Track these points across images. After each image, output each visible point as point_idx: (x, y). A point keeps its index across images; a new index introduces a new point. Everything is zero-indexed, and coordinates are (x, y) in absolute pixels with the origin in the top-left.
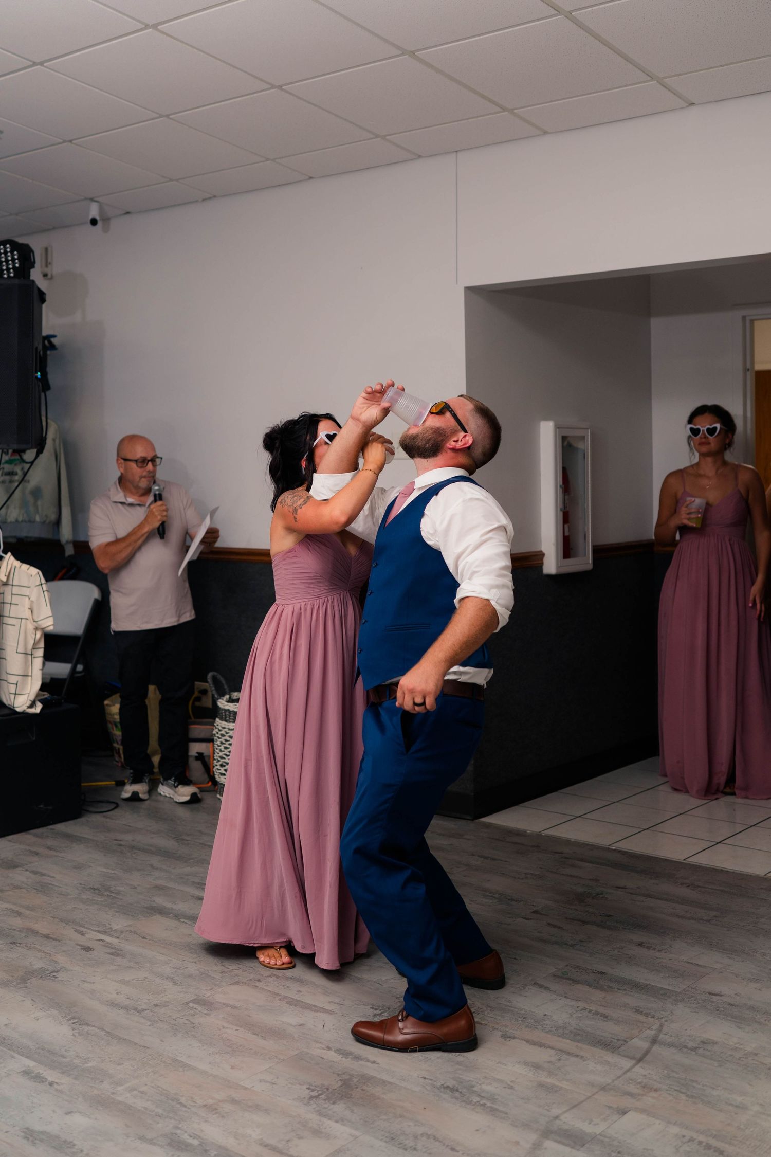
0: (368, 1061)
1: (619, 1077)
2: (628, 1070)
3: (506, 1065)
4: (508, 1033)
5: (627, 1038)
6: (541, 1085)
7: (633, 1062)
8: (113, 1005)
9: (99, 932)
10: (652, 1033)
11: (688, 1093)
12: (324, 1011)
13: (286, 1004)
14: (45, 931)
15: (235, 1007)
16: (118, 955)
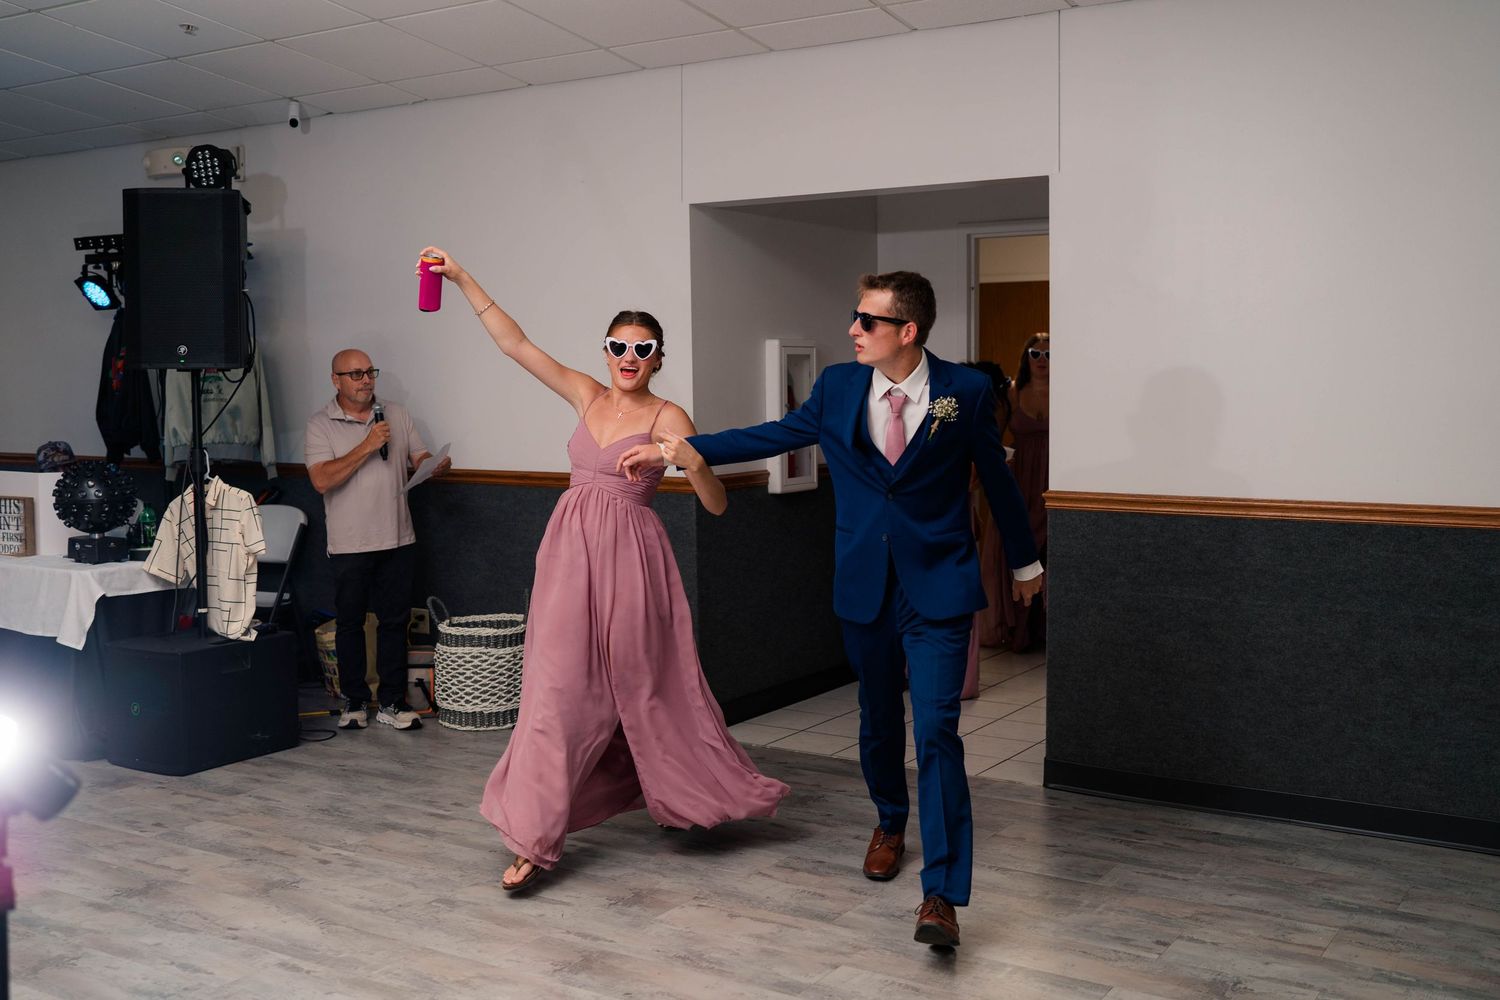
0: (606, 941)
3: (732, 938)
5: (841, 913)
8: (357, 907)
9: (334, 847)
14: (280, 849)
15: (476, 904)
16: (356, 866)
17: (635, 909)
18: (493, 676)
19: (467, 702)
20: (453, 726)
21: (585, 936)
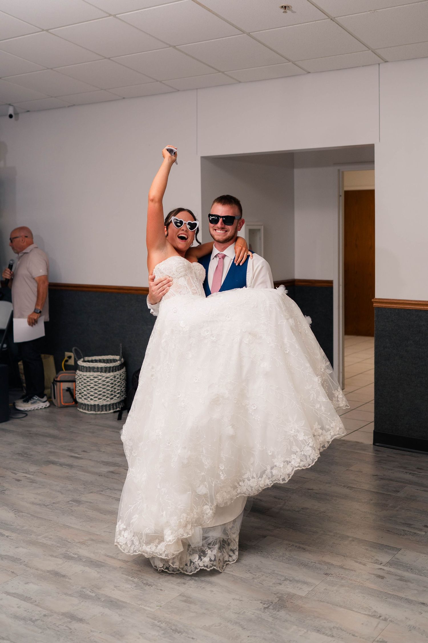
9: (23, 473)
15: (91, 503)
16: (33, 483)
18: (104, 387)
19: (91, 399)
20: (84, 411)
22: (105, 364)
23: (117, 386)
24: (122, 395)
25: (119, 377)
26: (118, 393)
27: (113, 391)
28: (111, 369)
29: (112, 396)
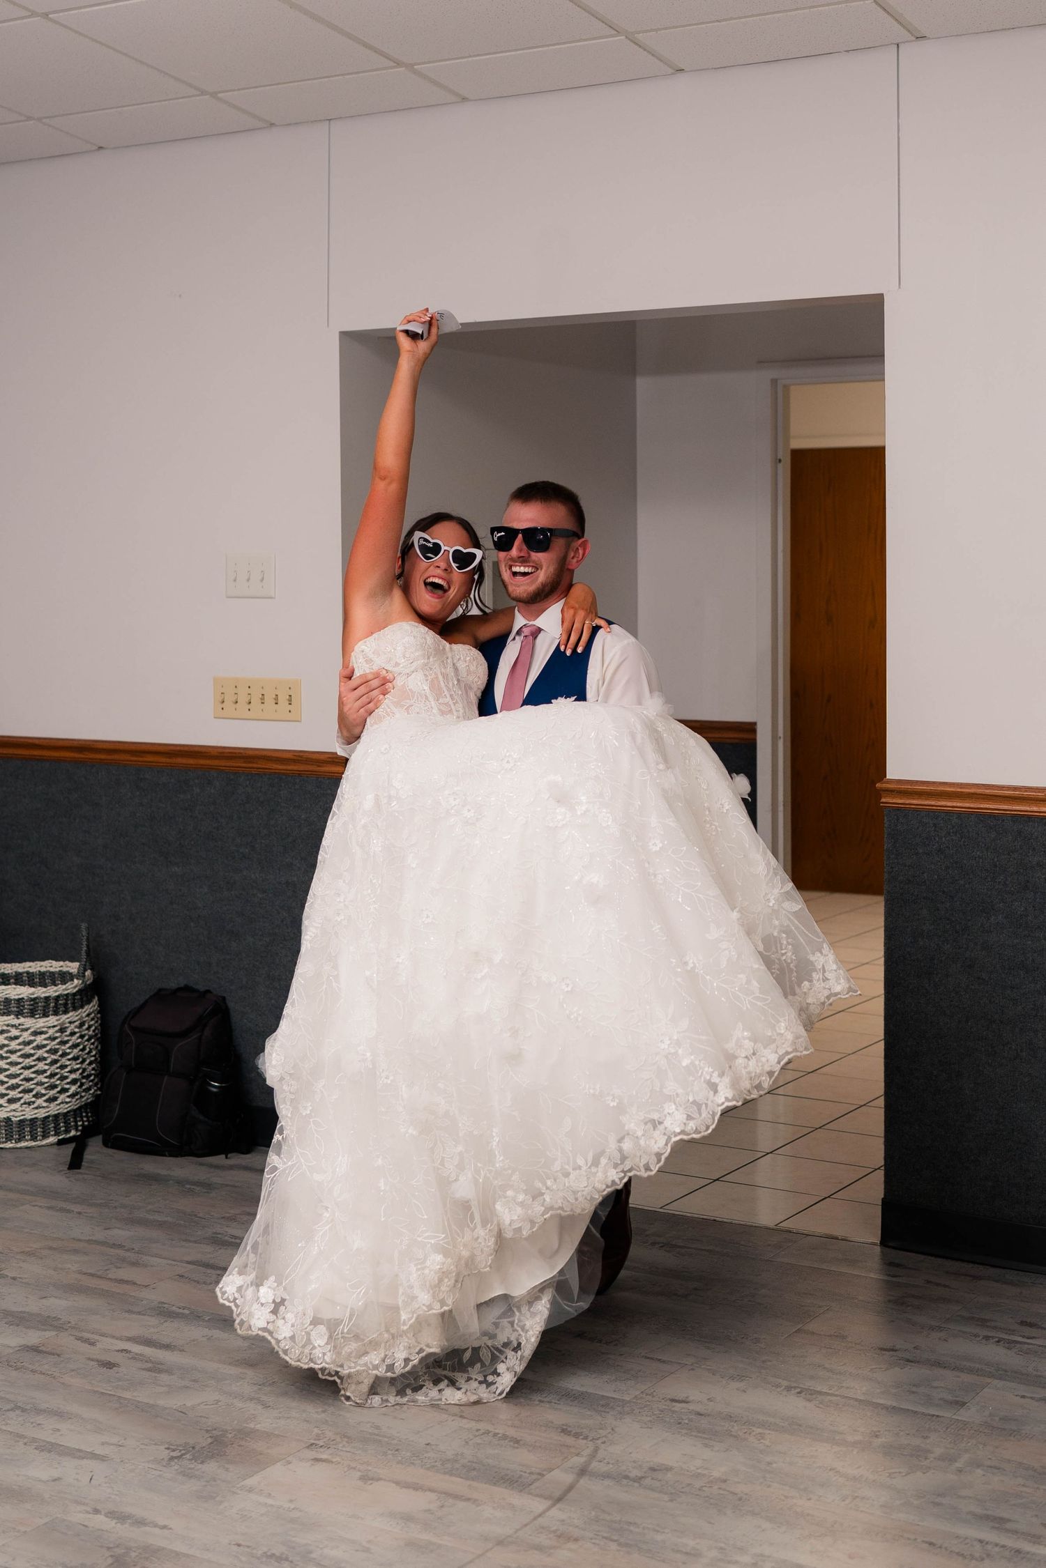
0: (156, 1526)
1: (526, 1525)
2: (540, 1515)
3: (362, 1519)
4: (370, 1473)
5: (545, 1470)
6: (411, 1544)
7: (549, 1503)
10: (578, 1461)
11: (622, 1540)
12: (94, 1456)
13: (35, 1451)
17: (211, 1467)
18: (28, 1062)
21: (121, 1518)
22: (32, 990)
23: (69, 1060)
24: (84, 1087)
25: (77, 1030)
26: (74, 1082)
27: (58, 1076)
28: (52, 1005)
29: (52, 1093)
